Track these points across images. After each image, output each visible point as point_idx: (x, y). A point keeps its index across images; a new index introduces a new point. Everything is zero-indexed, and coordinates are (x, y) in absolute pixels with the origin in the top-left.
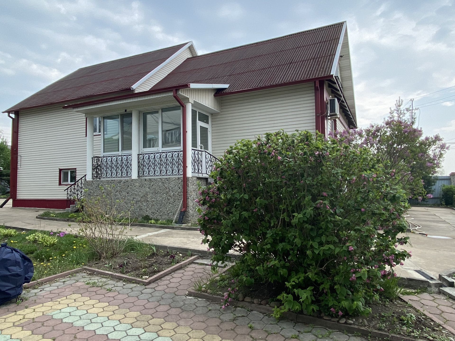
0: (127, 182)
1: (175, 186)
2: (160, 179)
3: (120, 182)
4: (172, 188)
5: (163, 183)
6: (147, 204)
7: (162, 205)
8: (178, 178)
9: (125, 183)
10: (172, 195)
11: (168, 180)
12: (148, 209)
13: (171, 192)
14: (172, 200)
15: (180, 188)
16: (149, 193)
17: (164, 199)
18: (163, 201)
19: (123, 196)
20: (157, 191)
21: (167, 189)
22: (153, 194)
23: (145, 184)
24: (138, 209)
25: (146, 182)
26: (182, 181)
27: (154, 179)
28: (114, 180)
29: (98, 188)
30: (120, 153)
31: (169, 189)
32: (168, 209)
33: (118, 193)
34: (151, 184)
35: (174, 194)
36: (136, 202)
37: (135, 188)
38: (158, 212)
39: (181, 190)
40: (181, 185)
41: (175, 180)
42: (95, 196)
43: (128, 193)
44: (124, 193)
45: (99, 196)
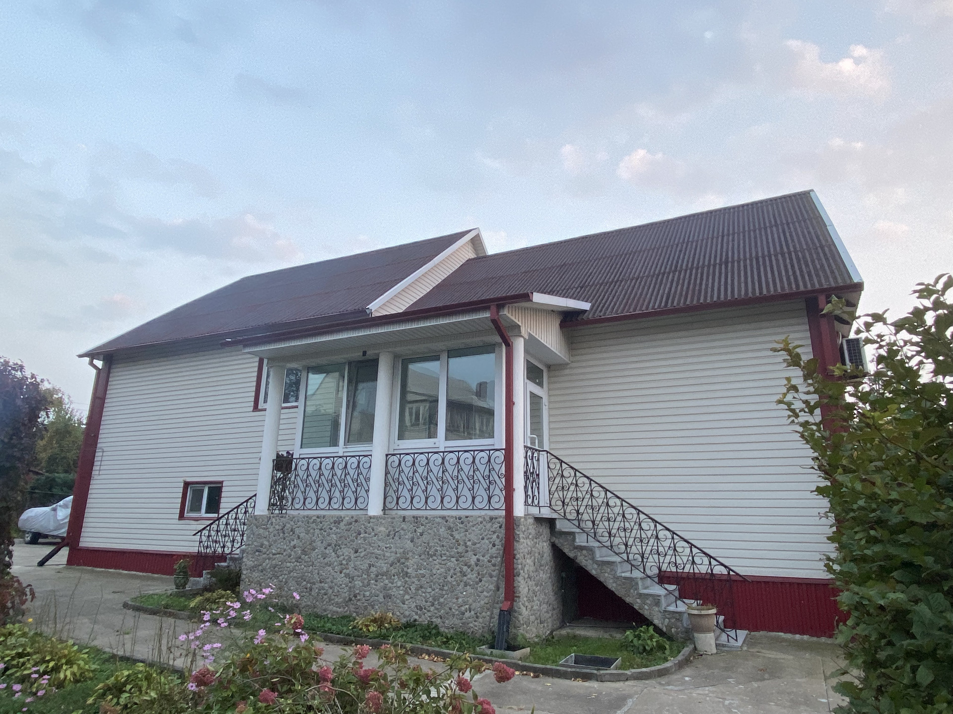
0: (356, 521)
1: (483, 539)
2: (443, 518)
3: (338, 521)
4: (474, 544)
5: (450, 528)
6: (406, 582)
7: (446, 588)
8: (491, 519)
9: (351, 524)
10: (473, 563)
11: (462, 523)
12: (407, 597)
13: (470, 553)
14: (472, 576)
15: (494, 545)
16: (410, 554)
17: (452, 571)
18: (449, 579)
19: (344, 559)
20: (433, 550)
21: (459, 545)
22: (423, 557)
23: (402, 529)
24: (381, 596)
25: (403, 525)
26: (500, 527)
27: (427, 518)
28: (324, 517)
29: (281, 535)
30: (340, 450)
31: (467, 547)
32: (460, 600)
33: (329, 551)
34: (420, 530)
35: (478, 560)
36: (377, 576)
37: (375, 538)
38: (433, 605)
39: (498, 549)
40: (498, 537)
41: (481, 523)
42: (271, 555)
43: (356, 552)
44: (346, 551)
45: (282, 554)
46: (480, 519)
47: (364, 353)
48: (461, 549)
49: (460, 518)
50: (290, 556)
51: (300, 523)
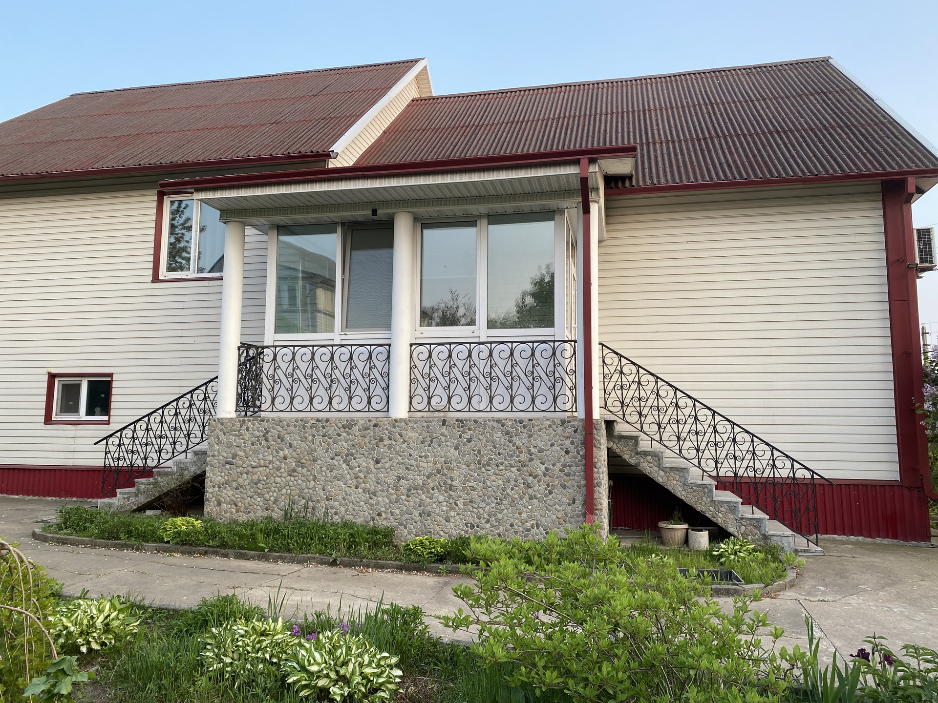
0: (376, 425)
1: (552, 445)
2: (498, 421)
3: (349, 426)
4: (541, 451)
5: (507, 433)
6: (450, 496)
7: (505, 502)
8: (563, 422)
9: (367, 429)
10: (541, 473)
11: (524, 427)
12: (453, 513)
13: (536, 462)
14: (539, 488)
15: (567, 452)
16: (455, 464)
17: (513, 483)
18: (509, 491)
19: (360, 471)
20: (486, 458)
21: (521, 452)
22: (472, 467)
23: (442, 434)
24: (416, 513)
25: (444, 430)
26: (575, 432)
27: (476, 422)
28: (327, 420)
29: (264, 443)
30: (336, 336)
31: (531, 454)
32: (524, 515)
33: (338, 461)
34: (466, 436)
35: (547, 469)
36: (409, 490)
37: (404, 446)
38: (488, 522)
39: (573, 457)
40: (572, 443)
41: (550, 426)
42: (250, 469)
43: (377, 462)
44: (364, 462)
45: (267, 467)
46: (548, 423)
47: (374, 212)
48: (523, 457)
49: (521, 422)
50: (278, 469)
51: (292, 428)
